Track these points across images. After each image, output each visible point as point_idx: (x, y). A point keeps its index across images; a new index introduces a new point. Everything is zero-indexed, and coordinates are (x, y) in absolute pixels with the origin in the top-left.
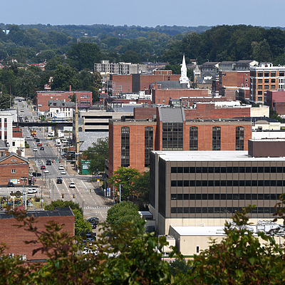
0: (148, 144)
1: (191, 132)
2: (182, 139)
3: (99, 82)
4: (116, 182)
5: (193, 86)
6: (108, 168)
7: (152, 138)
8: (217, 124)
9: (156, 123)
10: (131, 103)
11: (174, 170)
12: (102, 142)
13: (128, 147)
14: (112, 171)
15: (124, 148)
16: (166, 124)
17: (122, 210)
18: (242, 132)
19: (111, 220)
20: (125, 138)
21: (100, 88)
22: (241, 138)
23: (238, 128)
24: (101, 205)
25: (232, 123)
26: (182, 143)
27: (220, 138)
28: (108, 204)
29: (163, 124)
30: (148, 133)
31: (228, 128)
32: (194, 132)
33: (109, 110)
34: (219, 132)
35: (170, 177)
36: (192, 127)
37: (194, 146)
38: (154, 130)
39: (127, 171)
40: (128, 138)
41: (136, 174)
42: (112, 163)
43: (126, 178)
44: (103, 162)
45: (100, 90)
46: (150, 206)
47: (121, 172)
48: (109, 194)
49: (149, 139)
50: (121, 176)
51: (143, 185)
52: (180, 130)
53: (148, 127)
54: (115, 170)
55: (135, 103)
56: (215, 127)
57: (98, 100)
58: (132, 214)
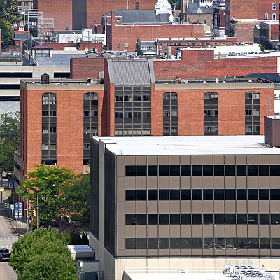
0: (89, 123)
1: (165, 102)
2: (149, 115)
3: (15, 13)
4: (32, 192)
5: (181, 18)
6: (18, 167)
7: (96, 113)
8: (212, 87)
9: (102, 87)
10: (67, 49)
11: (130, 171)
12: (10, 120)
13: (53, 130)
14: (24, 172)
15: (47, 132)
16: (121, 88)
17: (38, 243)
18: (257, 101)
19: (17, 261)
20: (49, 113)
21: (15, 21)
22: (254, 113)
23: (249, 94)
24: (4, 233)
25: (239, 86)
26: (150, 121)
27: (216, 113)
28: (17, 231)
29: (116, 88)
30: (90, 104)
31: (231, 96)
32: (171, 103)
33: (28, 62)
34: (216, 101)
35: (124, 184)
36: (168, 94)
37: (171, 127)
38: (100, 98)
39: (51, 172)
40: (54, 113)
41: (67, 177)
42: (25, 158)
43: (49, 185)
44: (11, 155)
45: (16, 25)
46: (90, 236)
47: (40, 174)
48: (19, 213)
49: (92, 114)
50: (41, 181)
51: (80, 197)
52: (145, 98)
53: (89, 94)
54: (31, 170)
55: (74, 49)
56: (208, 94)
57: (13, 43)
58: (56, 251)
